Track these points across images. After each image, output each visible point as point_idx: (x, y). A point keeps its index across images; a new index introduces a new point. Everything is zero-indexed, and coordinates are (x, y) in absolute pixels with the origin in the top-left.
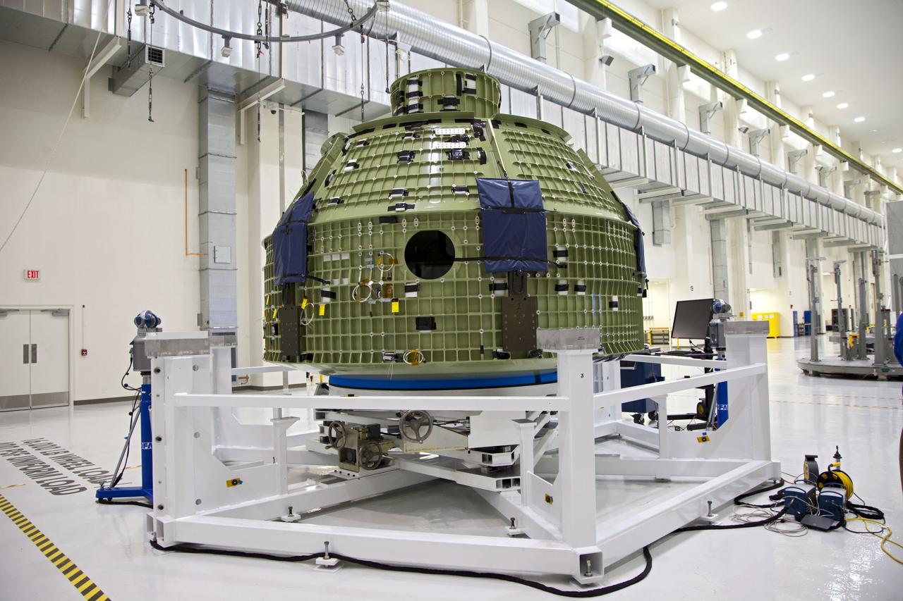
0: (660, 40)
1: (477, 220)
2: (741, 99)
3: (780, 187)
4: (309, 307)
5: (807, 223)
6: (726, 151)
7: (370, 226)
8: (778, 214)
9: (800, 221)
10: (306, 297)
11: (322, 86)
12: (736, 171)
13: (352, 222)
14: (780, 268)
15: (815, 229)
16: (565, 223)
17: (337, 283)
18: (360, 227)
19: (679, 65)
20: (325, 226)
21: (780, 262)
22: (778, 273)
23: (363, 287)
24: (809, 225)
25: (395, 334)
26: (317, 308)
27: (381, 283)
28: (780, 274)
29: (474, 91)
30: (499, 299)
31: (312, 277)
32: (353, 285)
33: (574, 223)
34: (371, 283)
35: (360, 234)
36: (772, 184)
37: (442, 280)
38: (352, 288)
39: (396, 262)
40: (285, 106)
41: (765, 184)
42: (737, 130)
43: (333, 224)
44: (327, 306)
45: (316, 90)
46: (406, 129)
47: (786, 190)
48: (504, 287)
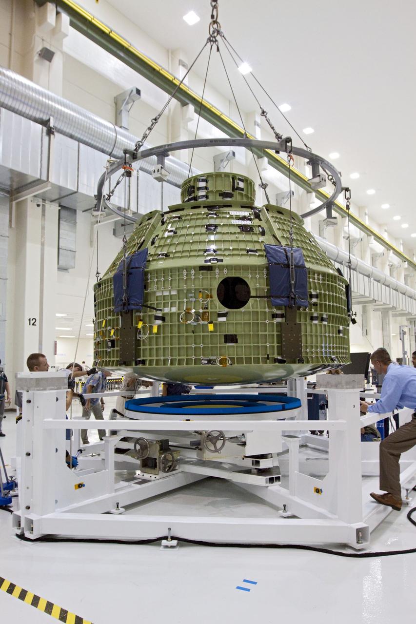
0: (297, 175)
1: (265, 271)
2: (345, 217)
3: (368, 276)
4: (144, 327)
5: (384, 301)
6: (337, 251)
7: (193, 272)
8: (367, 294)
9: (380, 300)
10: (141, 320)
11: (78, 189)
12: (343, 264)
13: (180, 269)
14: (367, 330)
15: (388, 305)
16: (316, 276)
17: (167, 310)
18: (185, 272)
19: (308, 192)
20: (157, 271)
21: (366, 326)
22: (366, 334)
23: (188, 313)
24: (385, 302)
25: (210, 345)
26: (151, 328)
27: (201, 311)
28: (367, 334)
29: (242, 189)
30: (279, 324)
31: (147, 306)
32: (179, 312)
33: (321, 277)
34: (193, 311)
35: (185, 278)
36: (364, 275)
37: (242, 309)
38: (179, 314)
39: (211, 297)
40: (47, 202)
41: (360, 274)
42: (342, 238)
43: (164, 270)
44: (159, 327)
45: (72, 192)
46: (209, 210)
47: (372, 279)
48: (282, 316)
